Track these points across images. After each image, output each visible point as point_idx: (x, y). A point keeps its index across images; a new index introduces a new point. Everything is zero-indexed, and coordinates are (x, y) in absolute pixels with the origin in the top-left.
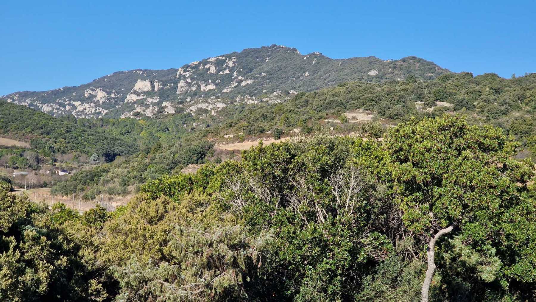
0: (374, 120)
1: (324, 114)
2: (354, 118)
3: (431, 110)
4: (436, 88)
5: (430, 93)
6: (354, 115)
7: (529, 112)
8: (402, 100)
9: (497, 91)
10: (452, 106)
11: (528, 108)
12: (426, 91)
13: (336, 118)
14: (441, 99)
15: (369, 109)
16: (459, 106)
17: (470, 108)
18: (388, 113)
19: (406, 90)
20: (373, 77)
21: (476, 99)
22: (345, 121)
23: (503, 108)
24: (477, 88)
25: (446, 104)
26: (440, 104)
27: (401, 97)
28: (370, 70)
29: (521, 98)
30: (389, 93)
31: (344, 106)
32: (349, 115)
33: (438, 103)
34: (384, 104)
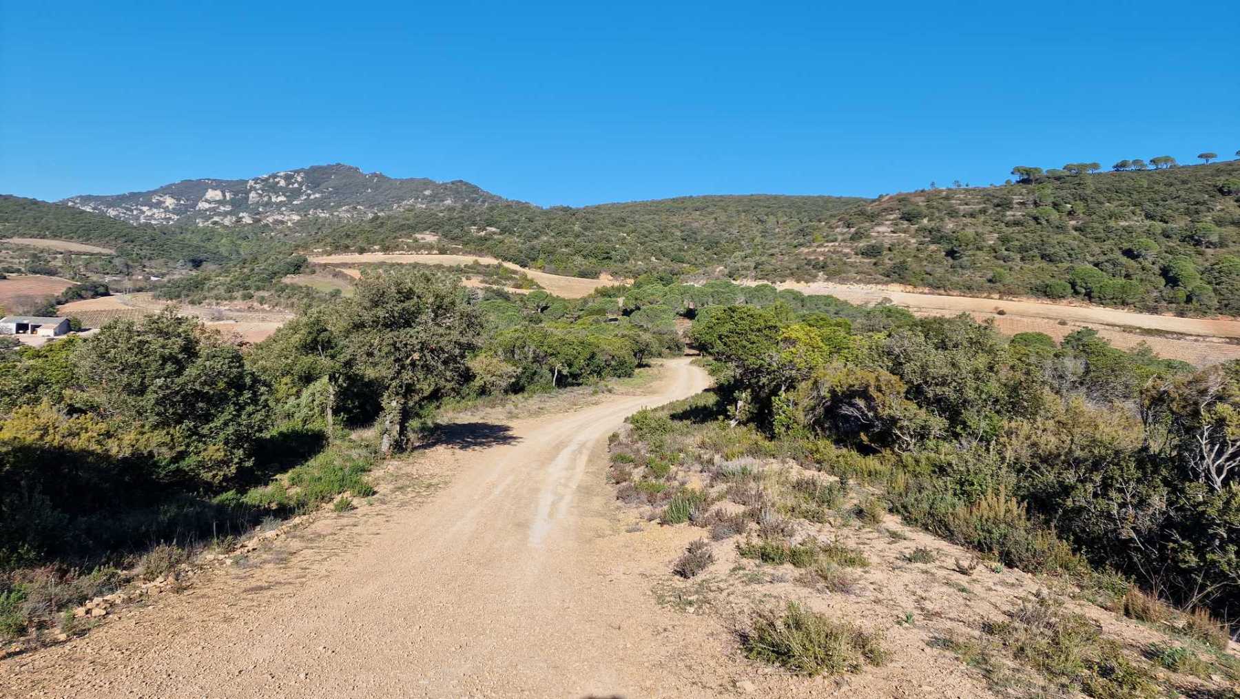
0: (439, 240)
1: (398, 235)
2: (423, 239)
3: (483, 233)
4: (486, 217)
5: (481, 220)
6: (422, 236)
7: (553, 236)
8: (460, 225)
9: (531, 220)
10: (498, 230)
11: (553, 234)
12: (478, 219)
13: (408, 238)
14: (490, 225)
15: (435, 231)
16: (503, 231)
17: (512, 233)
18: (450, 236)
19: (463, 217)
20: (428, 196)
21: (515, 226)
22: (416, 240)
23: (535, 234)
24: (516, 217)
25: (493, 229)
26: (489, 229)
27: (459, 223)
28: (425, 190)
29: (548, 226)
30: (450, 220)
31: (414, 228)
32: (418, 236)
33: (488, 228)
34: (446, 228)
